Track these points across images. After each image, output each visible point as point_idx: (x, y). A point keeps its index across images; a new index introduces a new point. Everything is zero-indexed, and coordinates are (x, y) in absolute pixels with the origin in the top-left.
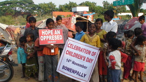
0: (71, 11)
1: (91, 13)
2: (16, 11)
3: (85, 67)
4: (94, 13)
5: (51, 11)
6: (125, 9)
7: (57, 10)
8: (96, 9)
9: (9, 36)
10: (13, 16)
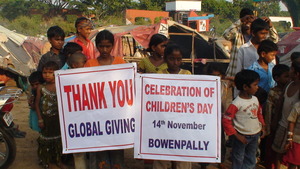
0: (164, 9)
1: (204, 16)
2: (50, 5)
3: (201, 127)
4: (212, 15)
5: (124, 8)
6: (279, 9)
7: (135, 6)
8: (216, 7)
9: (28, 59)
10: (44, 16)
